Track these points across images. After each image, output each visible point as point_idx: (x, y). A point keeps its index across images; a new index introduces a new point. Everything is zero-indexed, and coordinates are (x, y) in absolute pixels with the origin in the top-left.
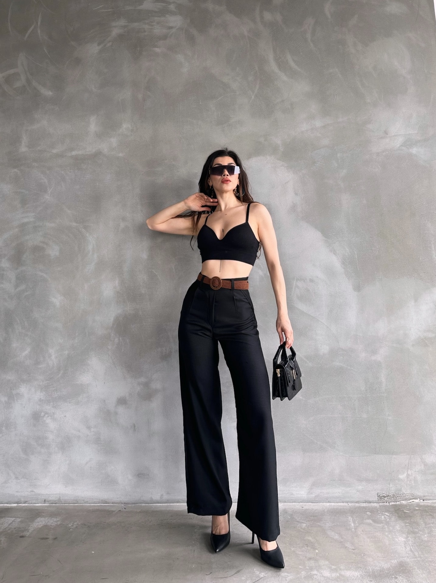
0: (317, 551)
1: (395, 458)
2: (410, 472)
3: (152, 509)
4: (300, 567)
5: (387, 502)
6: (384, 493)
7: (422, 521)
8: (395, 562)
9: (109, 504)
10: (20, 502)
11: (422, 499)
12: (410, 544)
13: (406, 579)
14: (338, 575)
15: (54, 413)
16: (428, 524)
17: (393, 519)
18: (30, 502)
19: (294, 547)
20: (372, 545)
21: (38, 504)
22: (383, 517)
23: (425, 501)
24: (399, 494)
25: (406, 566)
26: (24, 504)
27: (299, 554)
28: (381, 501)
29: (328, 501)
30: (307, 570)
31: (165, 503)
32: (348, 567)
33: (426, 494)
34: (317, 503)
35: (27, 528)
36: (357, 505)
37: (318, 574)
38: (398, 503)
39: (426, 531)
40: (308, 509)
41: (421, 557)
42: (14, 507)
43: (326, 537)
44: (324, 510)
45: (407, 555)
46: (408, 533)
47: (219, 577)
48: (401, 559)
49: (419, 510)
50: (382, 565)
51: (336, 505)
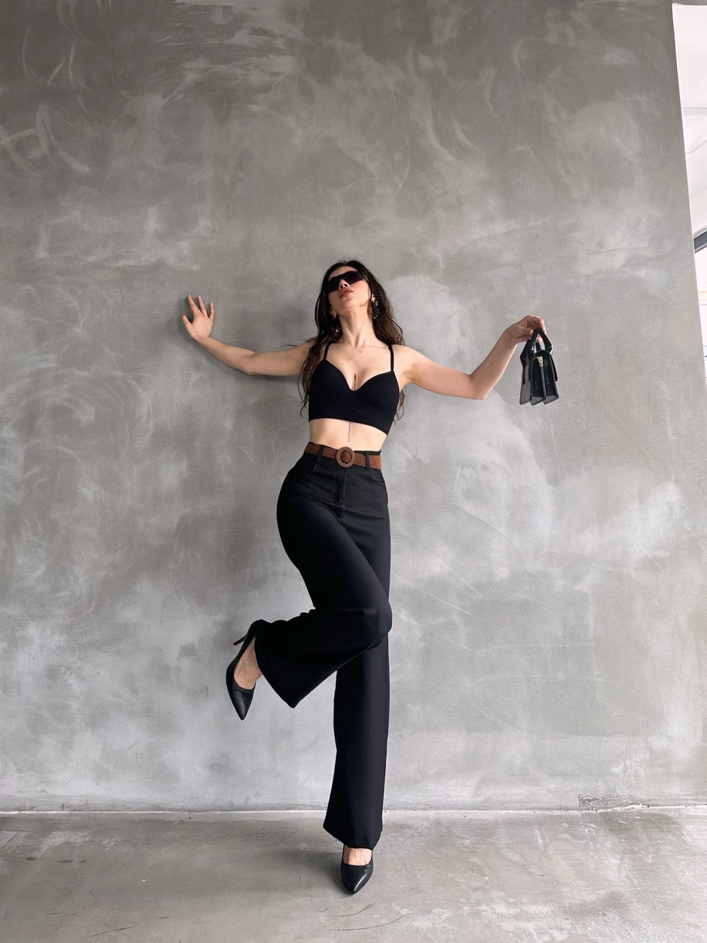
0: (487, 878)
1: (606, 741)
2: (628, 763)
3: (232, 819)
4: (461, 900)
5: (594, 809)
6: (589, 794)
7: (645, 835)
8: (603, 892)
9: (164, 810)
10: (24, 808)
11: (646, 805)
12: (627, 869)
13: (619, 917)
14: (519, 911)
15: (80, 669)
16: (653, 840)
17: (602, 833)
18: (40, 808)
19: (452, 872)
20: (570, 870)
21: (53, 811)
22: (587, 830)
23: (651, 807)
24: (612, 796)
25: (619, 898)
26: (30, 810)
27: (460, 883)
28: (584, 807)
29: (504, 808)
30: (472, 905)
31: (252, 810)
32: (534, 901)
33: (653, 797)
34: (488, 809)
35: (37, 846)
36: (548, 813)
37: (489, 910)
38: (610, 810)
39: (651, 850)
40: (473, 819)
41: (642, 887)
42: (14, 815)
43: (501, 859)
44: (498, 820)
45: (622, 883)
46: (624, 853)
47: (339, 914)
48: (613, 889)
49: (642, 820)
50: (585, 898)
51: (516, 813)
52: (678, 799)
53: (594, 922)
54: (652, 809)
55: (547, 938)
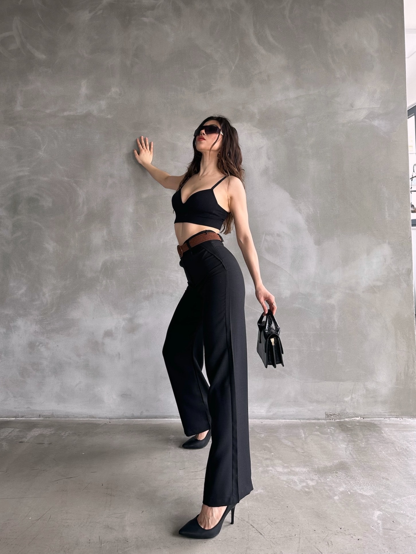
0: (273, 454)
1: (342, 384)
2: (353, 396)
3: (133, 423)
4: (258, 465)
5: (333, 419)
6: (331, 412)
7: (361, 433)
8: (336, 462)
9: (96, 418)
10: (18, 417)
11: (362, 418)
12: (350, 450)
13: (345, 473)
14: (289, 470)
15: (47, 343)
16: (366, 436)
17: (337, 431)
18: (27, 417)
19: (253, 451)
20: (319, 450)
21: (34, 418)
22: (329, 430)
23: (365, 419)
24: (344, 413)
25: (345, 465)
26: (21, 418)
27: (257, 456)
28: (328, 419)
29: (284, 418)
30: (264, 467)
31: (144, 419)
32: (298, 465)
33: (366, 414)
34: (274, 419)
35: (25, 436)
36: (308, 421)
37: (273, 470)
38: (342, 420)
39: (364, 440)
40: (267, 424)
41: (358, 459)
42: (12, 420)
43: (281, 444)
44: (280, 425)
45: (347, 457)
46: (349, 442)
47: (190, 471)
48: (342, 460)
49: (360, 425)
50: (326, 464)
51: (291, 421)
52: (380, 415)
53: (331, 476)
54: (365, 420)
55: (304, 484)
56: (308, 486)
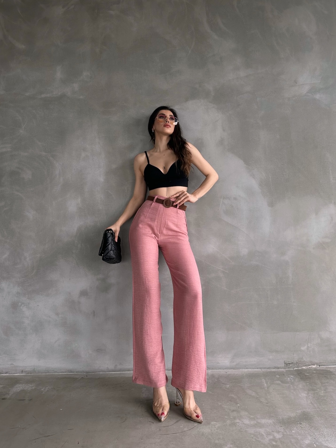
0: (238, 405)
1: (298, 334)
2: (309, 345)
3: (108, 376)
4: (226, 417)
5: (292, 368)
6: (289, 361)
7: (319, 381)
8: (299, 412)
9: (73, 372)
10: (2, 373)
11: (318, 365)
12: (311, 399)
13: (309, 424)
14: (256, 422)
15: (29, 303)
16: (324, 383)
17: (297, 380)
18: (11, 372)
19: (220, 402)
20: (281, 400)
21: (17, 374)
22: (289, 379)
24: (301, 361)
25: (308, 415)
26: (5, 374)
27: (224, 408)
28: (287, 367)
29: (246, 368)
30: (231, 420)
31: (118, 372)
32: (263, 417)
33: (322, 361)
34: (237, 369)
35: (8, 392)
36: (269, 370)
37: (240, 422)
38: (300, 368)
39: (323, 389)
40: (231, 374)
41: (319, 408)
43: (246, 395)
44: (243, 374)
45: (309, 407)
46: (309, 390)
47: (162, 426)
48: (304, 410)
49: (317, 373)
50: (290, 415)
51: (253, 370)
53: (295, 428)
54: (321, 367)
55: (271, 437)
56: (274, 440)
